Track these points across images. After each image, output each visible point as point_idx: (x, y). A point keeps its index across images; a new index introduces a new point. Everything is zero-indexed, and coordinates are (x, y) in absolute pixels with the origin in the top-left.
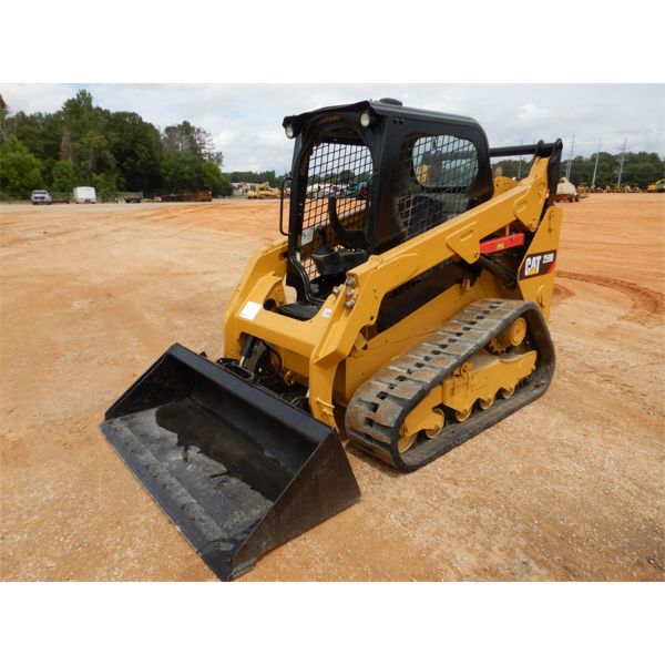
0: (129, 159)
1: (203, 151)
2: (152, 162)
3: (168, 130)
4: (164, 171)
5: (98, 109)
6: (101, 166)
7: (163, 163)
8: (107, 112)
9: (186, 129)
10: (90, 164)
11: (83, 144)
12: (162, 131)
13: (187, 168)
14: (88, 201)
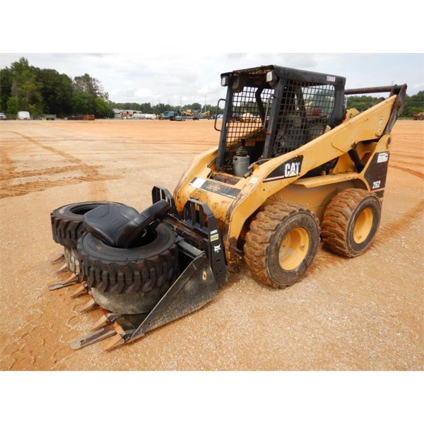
0: (51, 96)
1: (97, 92)
2: (65, 98)
3: (76, 78)
4: (73, 103)
5: (33, 67)
6: (34, 100)
7: (72, 99)
8: (38, 69)
9: (87, 78)
10: (27, 99)
11: (23, 88)
12: (73, 79)
13: (86, 101)
14: (26, 119)
